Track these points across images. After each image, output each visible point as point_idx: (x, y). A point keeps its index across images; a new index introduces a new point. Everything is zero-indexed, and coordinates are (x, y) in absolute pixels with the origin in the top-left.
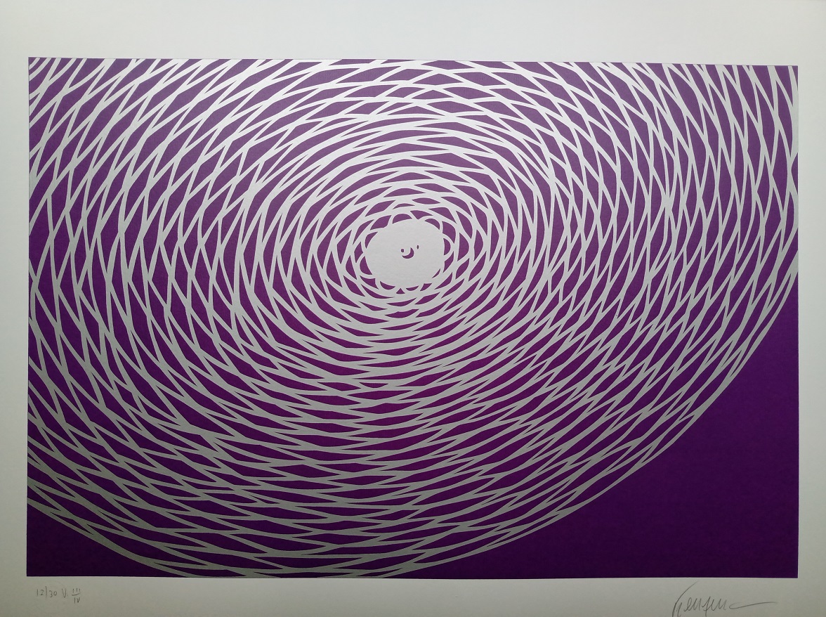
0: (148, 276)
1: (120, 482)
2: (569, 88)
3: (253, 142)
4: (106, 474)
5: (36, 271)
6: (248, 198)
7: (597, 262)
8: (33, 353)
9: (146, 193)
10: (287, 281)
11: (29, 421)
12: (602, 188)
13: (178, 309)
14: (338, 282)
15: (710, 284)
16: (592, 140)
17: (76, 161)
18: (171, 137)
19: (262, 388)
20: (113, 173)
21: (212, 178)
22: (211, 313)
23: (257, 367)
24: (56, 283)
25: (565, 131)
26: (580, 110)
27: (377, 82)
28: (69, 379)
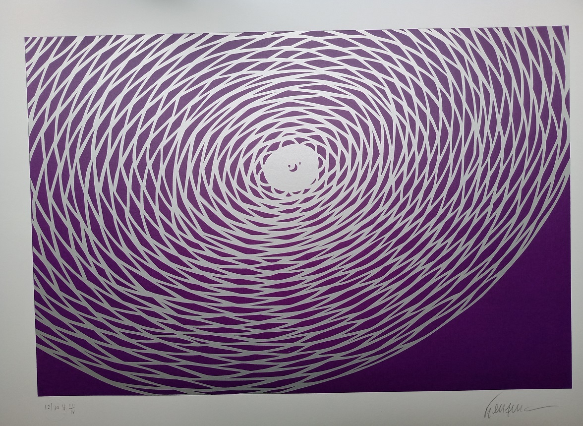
0: (113, 189)
1: (99, 331)
2: (404, 48)
3: (183, 93)
4: (89, 326)
5: (35, 186)
6: (180, 132)
7: (426, 170)
8: (35, 243)
9: (109, 131)
10: (210, 189)
11: (35, 291)
12: (429, 118)
13: (134, 211)
14: (245, 189)
15: (507, 184)
16: (421, 84)
17: (60, 109)
18: (126, 91)
19: (194, 264)
20: (86, 117)
21: (155, 119)
22: (158, 213)
23: (191, 250)
24: (50, 194)
25: (402, 78)
26: (413, 63)
27: (269, 48)
28: (61, 261)
